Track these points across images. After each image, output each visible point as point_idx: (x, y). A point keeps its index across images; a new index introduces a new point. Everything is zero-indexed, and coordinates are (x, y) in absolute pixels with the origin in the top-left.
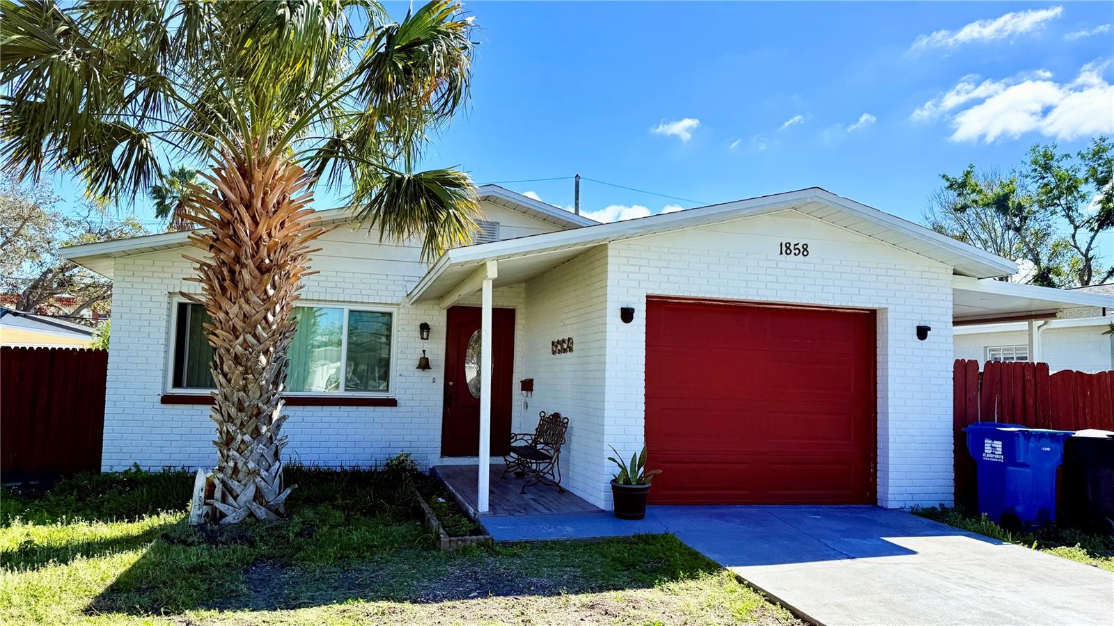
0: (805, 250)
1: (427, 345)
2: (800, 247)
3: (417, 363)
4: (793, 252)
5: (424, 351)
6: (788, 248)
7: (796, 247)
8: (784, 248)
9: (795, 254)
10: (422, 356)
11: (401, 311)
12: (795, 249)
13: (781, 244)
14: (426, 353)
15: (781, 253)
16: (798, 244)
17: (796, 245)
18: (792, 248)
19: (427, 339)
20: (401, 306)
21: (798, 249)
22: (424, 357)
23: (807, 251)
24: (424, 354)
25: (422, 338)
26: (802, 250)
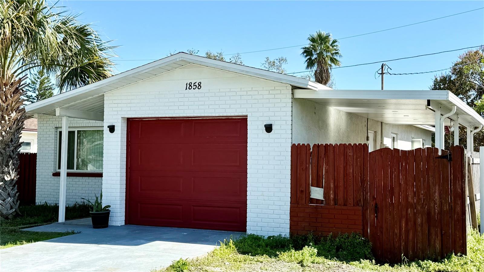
0: (199, 85)
2: (197, 84)
4: (193, 87)
6: (190, 86)
7: (195, 84)
8: (188, 86)
9: (194, 89)
12: (194, 86)
13: (187, 83)
15: (186, 89)
16: (196, 82)
17: (194, 83)
18: (192, 85)
21: (196, 86)
23: (201, 86)
26: (198, 86)
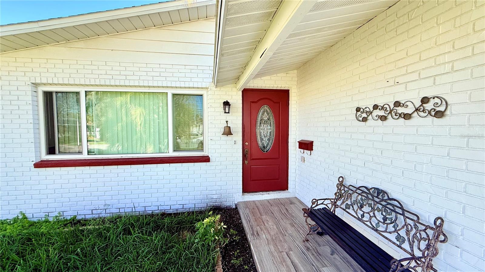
1: (228, 117)
3: (223, 130)
5: (227, 122)
10: (226, 125)
11: (209, 93)
14: (228, 123)
19: (229, 113)
20: (209, 90)
22: (227, 126)
24: (227, 124)
25: (225, 113)
